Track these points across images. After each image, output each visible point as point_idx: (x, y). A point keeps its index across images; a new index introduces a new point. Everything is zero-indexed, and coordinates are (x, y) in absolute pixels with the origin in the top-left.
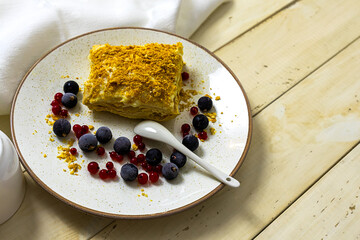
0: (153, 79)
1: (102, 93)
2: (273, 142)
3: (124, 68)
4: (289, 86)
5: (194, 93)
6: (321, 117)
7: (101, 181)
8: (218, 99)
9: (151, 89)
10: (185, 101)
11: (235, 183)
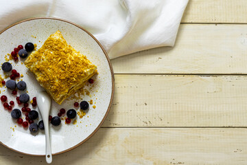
0: (57, 81)
1: (32, 67)
2: (102, 149)
3: (49, 64)
4: (145, 125)
5: (88, 94)
6: (142, 156)
7: (3, 107)
8: (94, 107)
9: (52, 85)
10: (79, 95)
11: (49, 160)
